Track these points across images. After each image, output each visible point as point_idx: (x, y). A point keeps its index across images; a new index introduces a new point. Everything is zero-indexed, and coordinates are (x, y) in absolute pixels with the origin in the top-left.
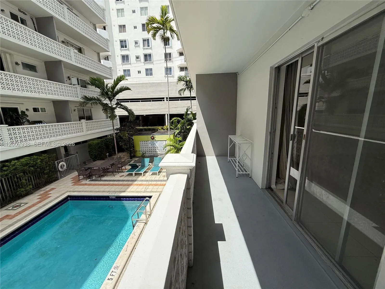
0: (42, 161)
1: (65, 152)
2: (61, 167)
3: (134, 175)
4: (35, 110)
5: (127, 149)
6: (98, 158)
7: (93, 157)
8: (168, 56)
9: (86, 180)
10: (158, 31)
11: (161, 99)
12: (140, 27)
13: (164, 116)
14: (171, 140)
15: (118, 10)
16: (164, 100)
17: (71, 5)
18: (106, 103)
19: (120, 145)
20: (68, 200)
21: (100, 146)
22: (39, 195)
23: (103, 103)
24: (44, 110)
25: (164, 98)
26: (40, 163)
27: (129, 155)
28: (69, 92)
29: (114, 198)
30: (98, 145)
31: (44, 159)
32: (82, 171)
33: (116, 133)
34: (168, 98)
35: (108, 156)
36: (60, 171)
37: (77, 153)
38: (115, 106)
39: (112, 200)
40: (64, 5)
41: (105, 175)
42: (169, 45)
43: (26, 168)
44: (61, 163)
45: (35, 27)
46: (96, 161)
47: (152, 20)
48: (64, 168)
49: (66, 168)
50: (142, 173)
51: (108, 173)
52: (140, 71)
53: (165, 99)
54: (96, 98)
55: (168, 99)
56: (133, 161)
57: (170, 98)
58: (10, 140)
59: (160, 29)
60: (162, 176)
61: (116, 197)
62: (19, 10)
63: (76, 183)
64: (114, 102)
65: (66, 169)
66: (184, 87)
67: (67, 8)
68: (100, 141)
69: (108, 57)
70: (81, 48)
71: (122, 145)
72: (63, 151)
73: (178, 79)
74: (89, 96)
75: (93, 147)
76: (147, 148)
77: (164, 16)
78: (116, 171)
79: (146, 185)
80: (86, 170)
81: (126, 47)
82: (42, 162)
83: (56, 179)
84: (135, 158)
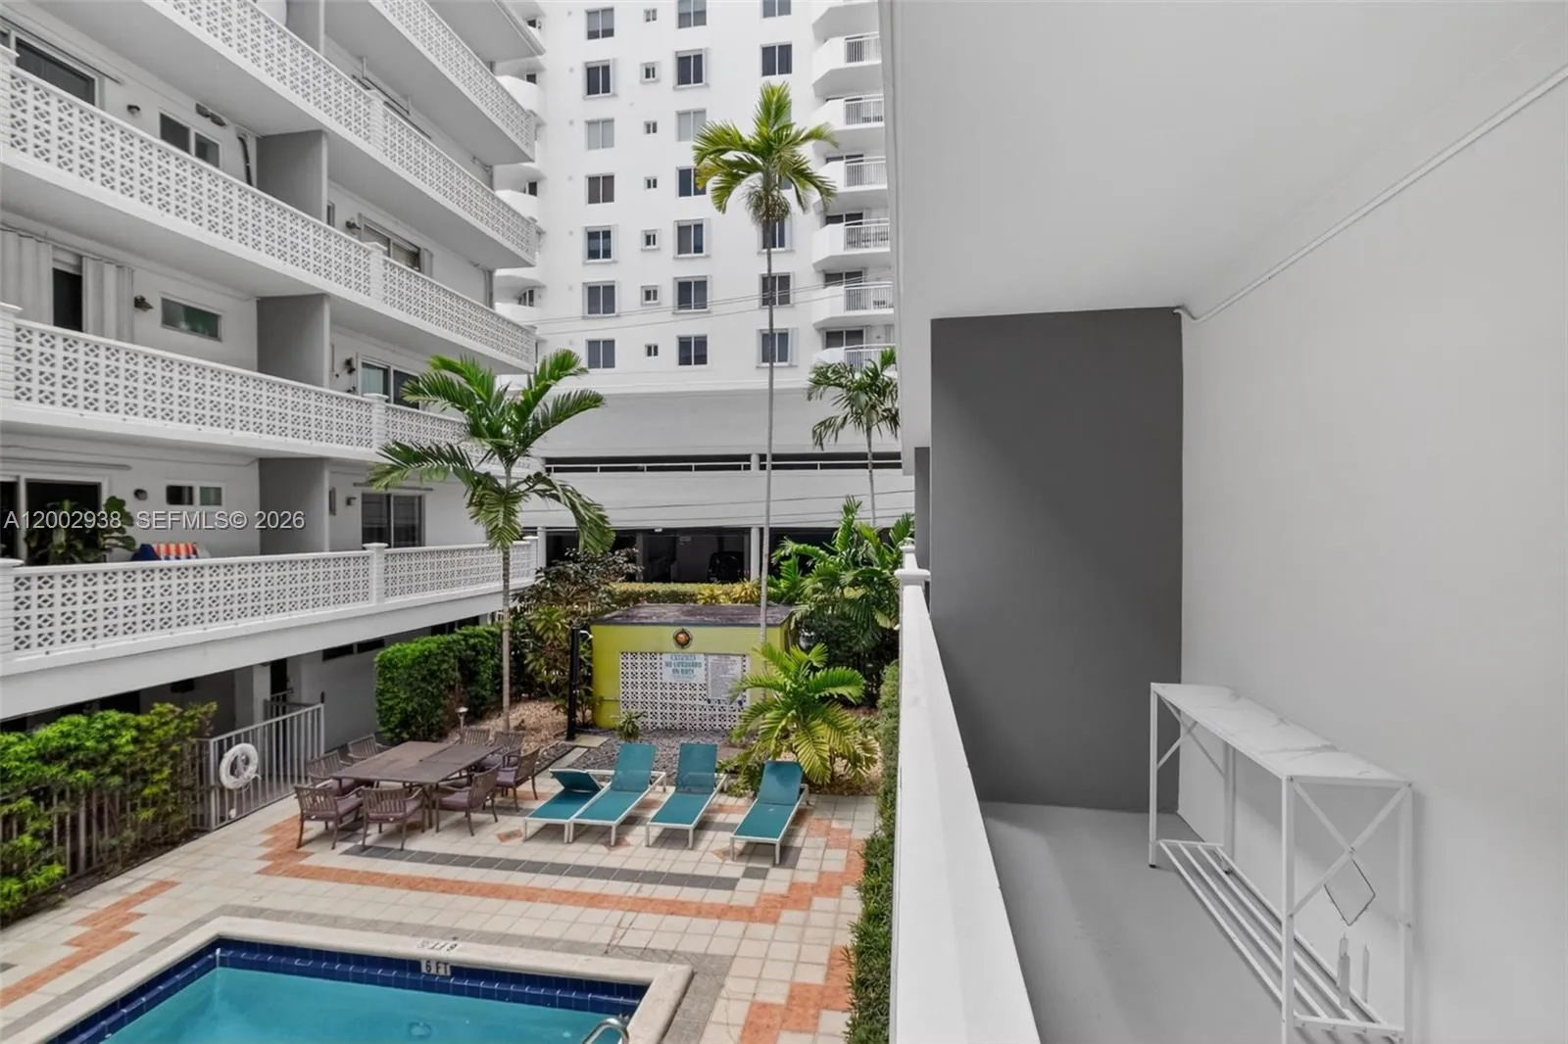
0: (142, 735)
1: (273, 690)
2: (233, 769)
3: (569, 833)
4: (177, 495)
5: (556, 689)
6: (414, 729)
7: (395, 719)
8: (775, 289)
9: (333, 848)
10: (743, 177)
11: (734, 462)
12: (670, 183)
13: (746, 537)
14: (769, 653)
15: (590, 123)
16: (748, 468)
17: (406, 97)
18: (487, 474)
19: (531, 667)
20: (210, 966)
21: (436, 668)
22: (83, 922)
23: (473, 471)
24: (212, 498)
25: (747, 458)
26: (131, 748)
27: (562, 718)
28: (335, 420)
29: (442, 972)
30: (426, 662)
31: (156, 725)
32: (325, 797)
33: (513, 611)
34: (769, 458)
35: (462, 718)
36: (222, 789)
37: (322, 702)
38: (523, 487)
39: (431, 985)
40: (376, 91)
41: (427, 823)
42: (782, 245)
43: (55, 770)
44: (236, 750)
45: (248, 169)
46: (403, 741)
47: (719, 142)
48: (246, 774)
49: (257, 772)
50: (611, 827)
51: (442, 812)
52: (656, 348)
53: (754, 462)
54: (445, 449)
55: (768, 463)
56: (577, 753)
57: (775, 457)
58: (17, 629)
59: (752, 168)
60: (713, 852)
61: (451, 967)
62: (201, 111)
63: (280, 861)
64: (523, 468)
65: (255, 779)
66: (840, 411)
67: (386, 103)
68: (439, 648)
69: (531, 293)
70: (419, 249)
71: (537, 667)
72: (262, 687)
73: (813, 376)
74: (414, 439)
75: (400, 674)
76: (654, 686)
77: (772, 121)
78: (489, 803)
79: (622, 906)
80: (344, 792)
81: (607, 254)
82: (143, 742)
83: (197, 828)
84: (589, 733)
